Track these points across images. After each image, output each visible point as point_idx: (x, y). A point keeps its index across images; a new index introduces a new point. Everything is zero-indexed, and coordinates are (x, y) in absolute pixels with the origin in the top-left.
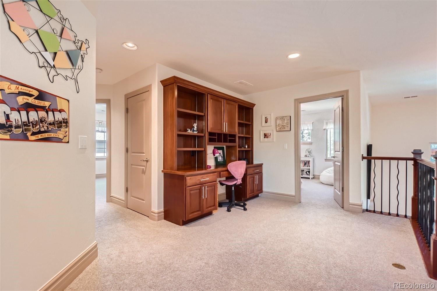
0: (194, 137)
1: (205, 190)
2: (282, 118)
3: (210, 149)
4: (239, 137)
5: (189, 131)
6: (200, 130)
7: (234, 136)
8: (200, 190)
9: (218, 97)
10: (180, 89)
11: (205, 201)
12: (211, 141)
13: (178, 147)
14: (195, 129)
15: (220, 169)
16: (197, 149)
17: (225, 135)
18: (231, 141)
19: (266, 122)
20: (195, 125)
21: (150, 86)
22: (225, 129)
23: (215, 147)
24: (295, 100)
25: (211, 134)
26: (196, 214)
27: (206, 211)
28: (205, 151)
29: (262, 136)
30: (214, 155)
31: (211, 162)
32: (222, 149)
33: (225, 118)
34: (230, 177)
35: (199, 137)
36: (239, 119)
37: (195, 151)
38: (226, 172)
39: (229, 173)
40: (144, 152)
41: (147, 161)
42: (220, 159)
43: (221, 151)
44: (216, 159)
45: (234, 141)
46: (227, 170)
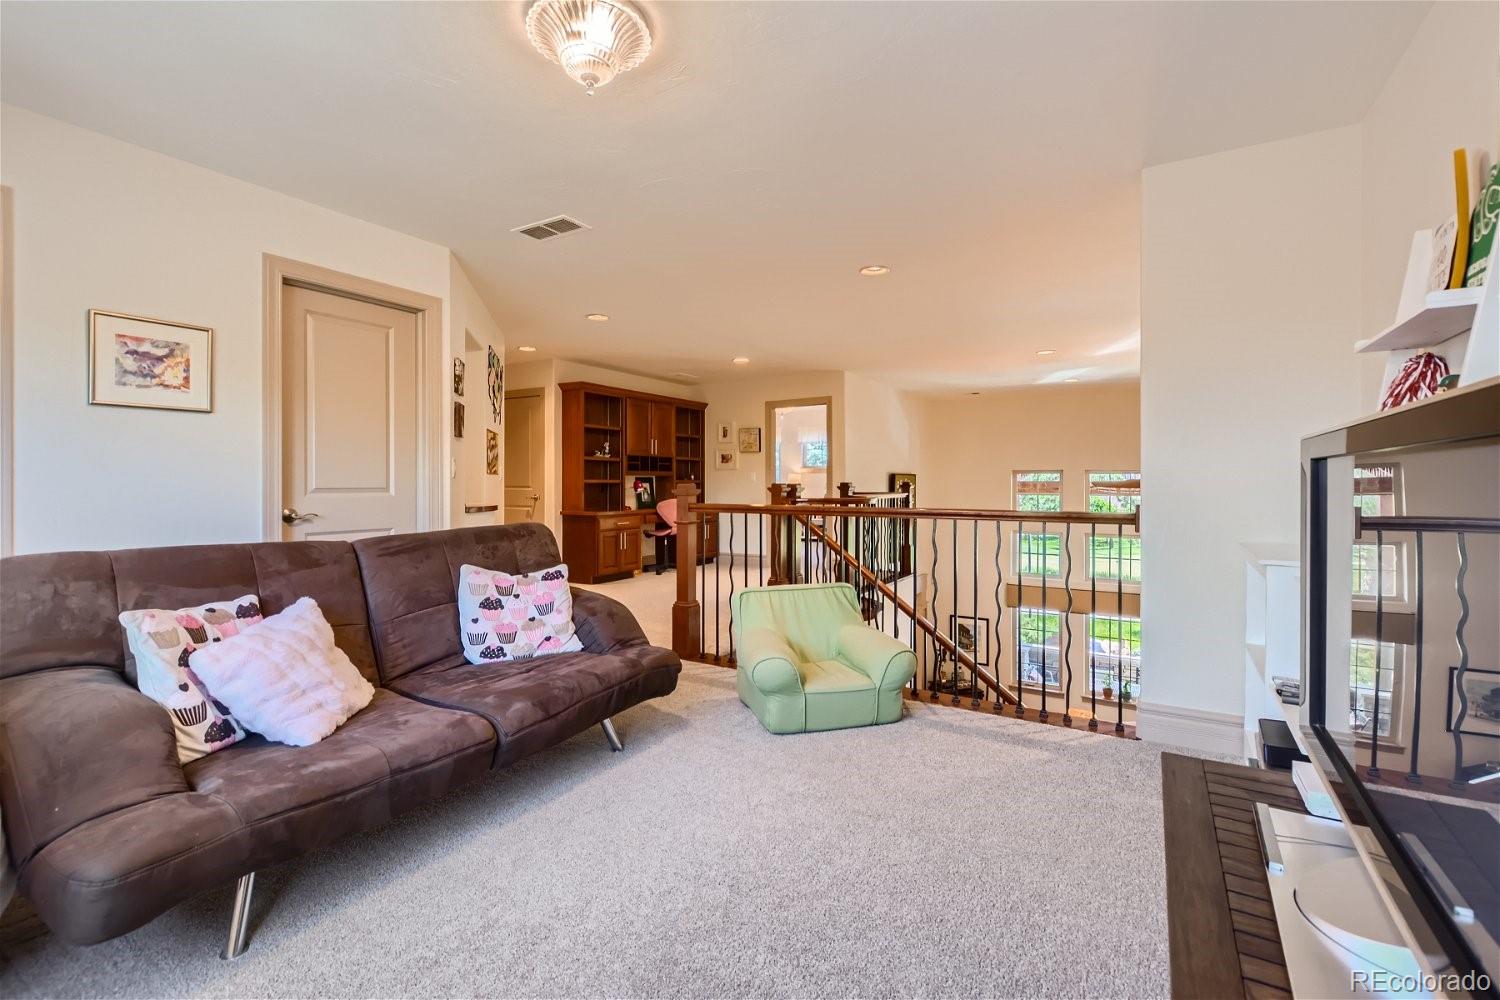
0: (605, 463)
1: (624, 539)
2: (748, 430)
3: (629, 481)
4: (678, 461)
5: (598, 454)
6: (614, 452)
7: (669, 460)
8: (617, 538)
9: (642, 401)
10: (588, 396)
11: (623, 553)
12: (632, 468)
13: (586, 478)
14: (607, 451)
15: (644, 511)
16: (609, 481)
17: (654, 459)
18: (663, 468)
19: (725, 435)
20: (607, 445)
21: (542, 390)
22: (654, 449)
23: (636, 479)
24: (767, 403)
25: (631, 458)
26: (611, 571)
27: (624, 568)
28: (622, 484)
29: (719, 459)
30: (636, 491)
31: (631, 502)
32: (649, 481)
33: (654, 430)
34: (662, 525)
35: (612, 463)
36: (677, 430)
37: (606, 485)
38: (655, 516)
39: (659, 517)
40: (530, 485)
41: (536, 499)
42: (645, 497)
43: (647, 485)
44: (639, 496)
45: (669, 468)
46: (656, 513)
